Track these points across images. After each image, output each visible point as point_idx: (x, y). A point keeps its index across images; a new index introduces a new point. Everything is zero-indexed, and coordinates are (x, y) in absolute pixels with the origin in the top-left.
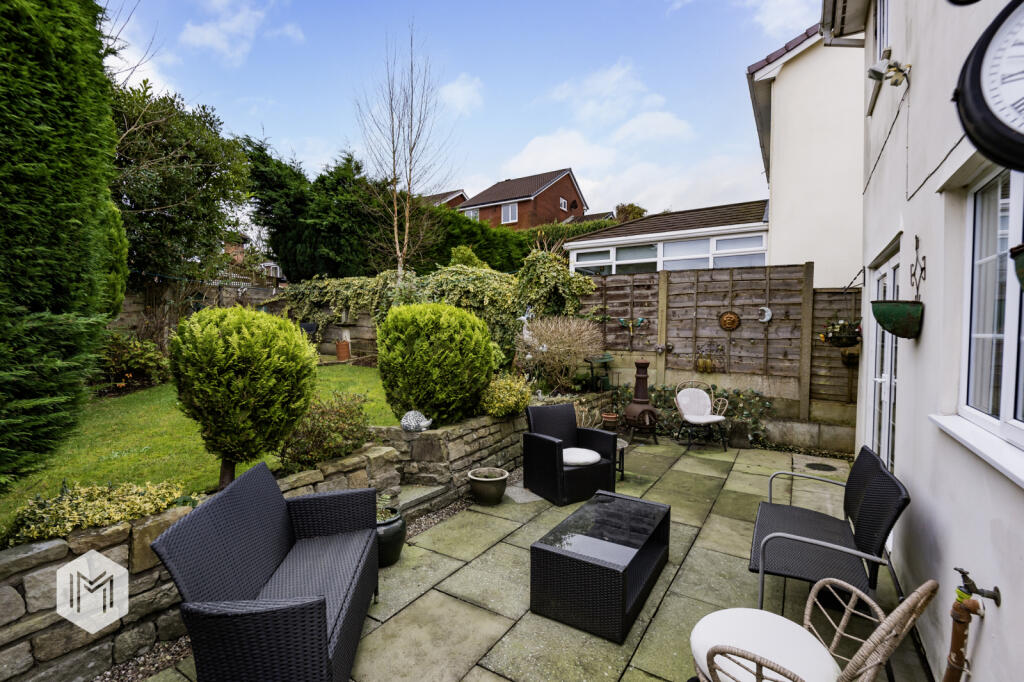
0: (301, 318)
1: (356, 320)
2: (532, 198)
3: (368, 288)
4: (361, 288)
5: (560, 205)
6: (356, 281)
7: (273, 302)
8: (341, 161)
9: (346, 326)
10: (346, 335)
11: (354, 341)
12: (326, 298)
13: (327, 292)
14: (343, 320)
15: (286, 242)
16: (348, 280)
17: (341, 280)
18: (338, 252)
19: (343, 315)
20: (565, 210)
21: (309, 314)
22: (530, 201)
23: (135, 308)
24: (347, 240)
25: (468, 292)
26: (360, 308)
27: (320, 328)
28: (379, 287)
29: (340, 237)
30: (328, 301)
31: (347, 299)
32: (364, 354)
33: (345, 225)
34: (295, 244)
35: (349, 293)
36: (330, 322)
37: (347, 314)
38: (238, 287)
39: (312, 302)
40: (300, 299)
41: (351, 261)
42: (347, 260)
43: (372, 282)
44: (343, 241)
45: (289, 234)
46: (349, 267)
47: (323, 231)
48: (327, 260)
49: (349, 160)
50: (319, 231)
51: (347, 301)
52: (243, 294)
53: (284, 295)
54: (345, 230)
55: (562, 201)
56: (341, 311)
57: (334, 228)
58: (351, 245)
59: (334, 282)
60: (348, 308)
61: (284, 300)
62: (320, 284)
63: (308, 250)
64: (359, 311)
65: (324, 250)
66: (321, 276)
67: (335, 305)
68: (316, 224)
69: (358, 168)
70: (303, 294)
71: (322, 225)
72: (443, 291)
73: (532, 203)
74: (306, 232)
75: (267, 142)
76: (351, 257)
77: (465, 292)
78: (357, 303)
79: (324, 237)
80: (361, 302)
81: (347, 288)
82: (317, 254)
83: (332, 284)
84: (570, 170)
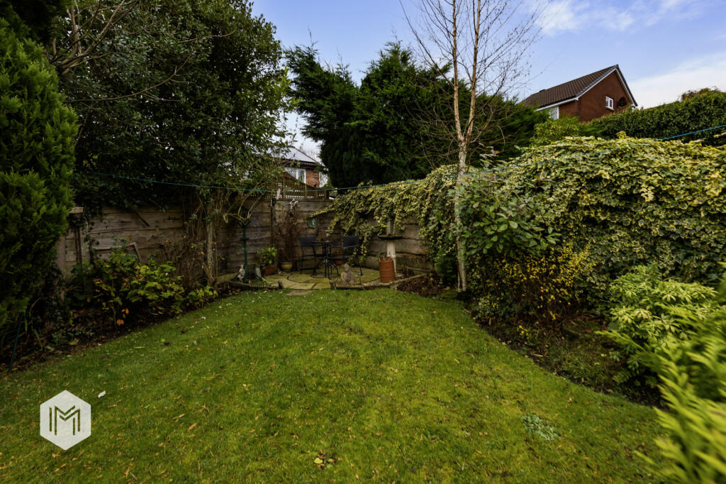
0: (347, 229)
1: (402, 231)
2: (577, 99)
3: (416, 192)
4: (408, 192)
5: (606, 103)
6: (402, 185)
7: (322, 214)
8: (388, 55)
9: (391, 239)
10: (391, 250)
11: (400, 255)
12: (371, 208)
13: (372, 201)
14: (389, 231)
15: (334, 152)
16: (393, 185)
17: (387, 187)
18: (383, 155)
19: (388, 226)
20: (612, 108)
21: (354, 226)
22: (574, 101)
23: (171, 224)
24: (393, 140)
25: (599, 179)
26: (406, 217)
27: (365, 240)
28: (431, 189)
29: (385, 137)
30: (373, 210)
31: (393, 206)
32: (411, 273)
33: (391, 123)
34: (341, 153)
35: (393, 200)
36: (374, 234)
37: (392, 223)
38: (290, 200)
39: (358, 212)
40: (347, 210)
41: (397, 164)
42: (392, 163)
43: (421, 184)
44: (388, 142)
45: (337, 143)
46: (394, 170)
47: (368, 133)
48: (372, 165)
49: (395, 53)
50: (364, 132)
51: (392, 210)
52: (294, 208)
53: (333, 206)
54: (391, 128)
55: (609, 100)
56: (385, 221)
57: (379, 128)
58: (397, 145)
59: (379, 189)
60: (393, 217)
61: (333, 211)
62: (365, 193)
63: (354, 156)
64: (405, 221)
65: (369, 154)
66: (365, 184)
67: (380, 215)
68: (360, 125)
69: (405, 59)
70: (350, 205)
71: (366, 126)
72: (539, 184)
73: (576, 104)
74: (352, 138)
75: (314, 48)
76: (397, 160)
77: (590, 181)
78: (403, 211)
79: (369, 140)
80: (408, 210)
81: (392, 195)
82: (361, 160)
83: (376, 191)
84: (617, 67)
